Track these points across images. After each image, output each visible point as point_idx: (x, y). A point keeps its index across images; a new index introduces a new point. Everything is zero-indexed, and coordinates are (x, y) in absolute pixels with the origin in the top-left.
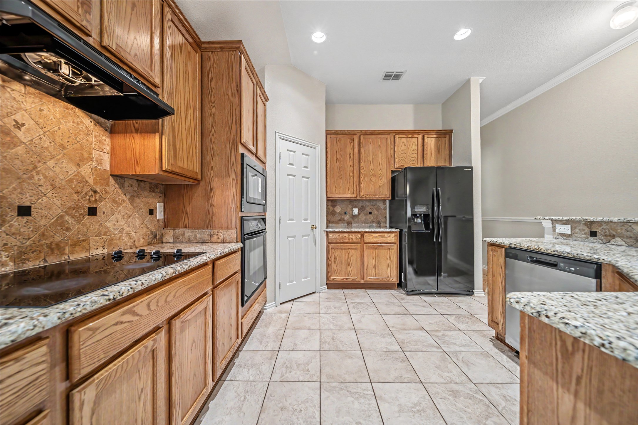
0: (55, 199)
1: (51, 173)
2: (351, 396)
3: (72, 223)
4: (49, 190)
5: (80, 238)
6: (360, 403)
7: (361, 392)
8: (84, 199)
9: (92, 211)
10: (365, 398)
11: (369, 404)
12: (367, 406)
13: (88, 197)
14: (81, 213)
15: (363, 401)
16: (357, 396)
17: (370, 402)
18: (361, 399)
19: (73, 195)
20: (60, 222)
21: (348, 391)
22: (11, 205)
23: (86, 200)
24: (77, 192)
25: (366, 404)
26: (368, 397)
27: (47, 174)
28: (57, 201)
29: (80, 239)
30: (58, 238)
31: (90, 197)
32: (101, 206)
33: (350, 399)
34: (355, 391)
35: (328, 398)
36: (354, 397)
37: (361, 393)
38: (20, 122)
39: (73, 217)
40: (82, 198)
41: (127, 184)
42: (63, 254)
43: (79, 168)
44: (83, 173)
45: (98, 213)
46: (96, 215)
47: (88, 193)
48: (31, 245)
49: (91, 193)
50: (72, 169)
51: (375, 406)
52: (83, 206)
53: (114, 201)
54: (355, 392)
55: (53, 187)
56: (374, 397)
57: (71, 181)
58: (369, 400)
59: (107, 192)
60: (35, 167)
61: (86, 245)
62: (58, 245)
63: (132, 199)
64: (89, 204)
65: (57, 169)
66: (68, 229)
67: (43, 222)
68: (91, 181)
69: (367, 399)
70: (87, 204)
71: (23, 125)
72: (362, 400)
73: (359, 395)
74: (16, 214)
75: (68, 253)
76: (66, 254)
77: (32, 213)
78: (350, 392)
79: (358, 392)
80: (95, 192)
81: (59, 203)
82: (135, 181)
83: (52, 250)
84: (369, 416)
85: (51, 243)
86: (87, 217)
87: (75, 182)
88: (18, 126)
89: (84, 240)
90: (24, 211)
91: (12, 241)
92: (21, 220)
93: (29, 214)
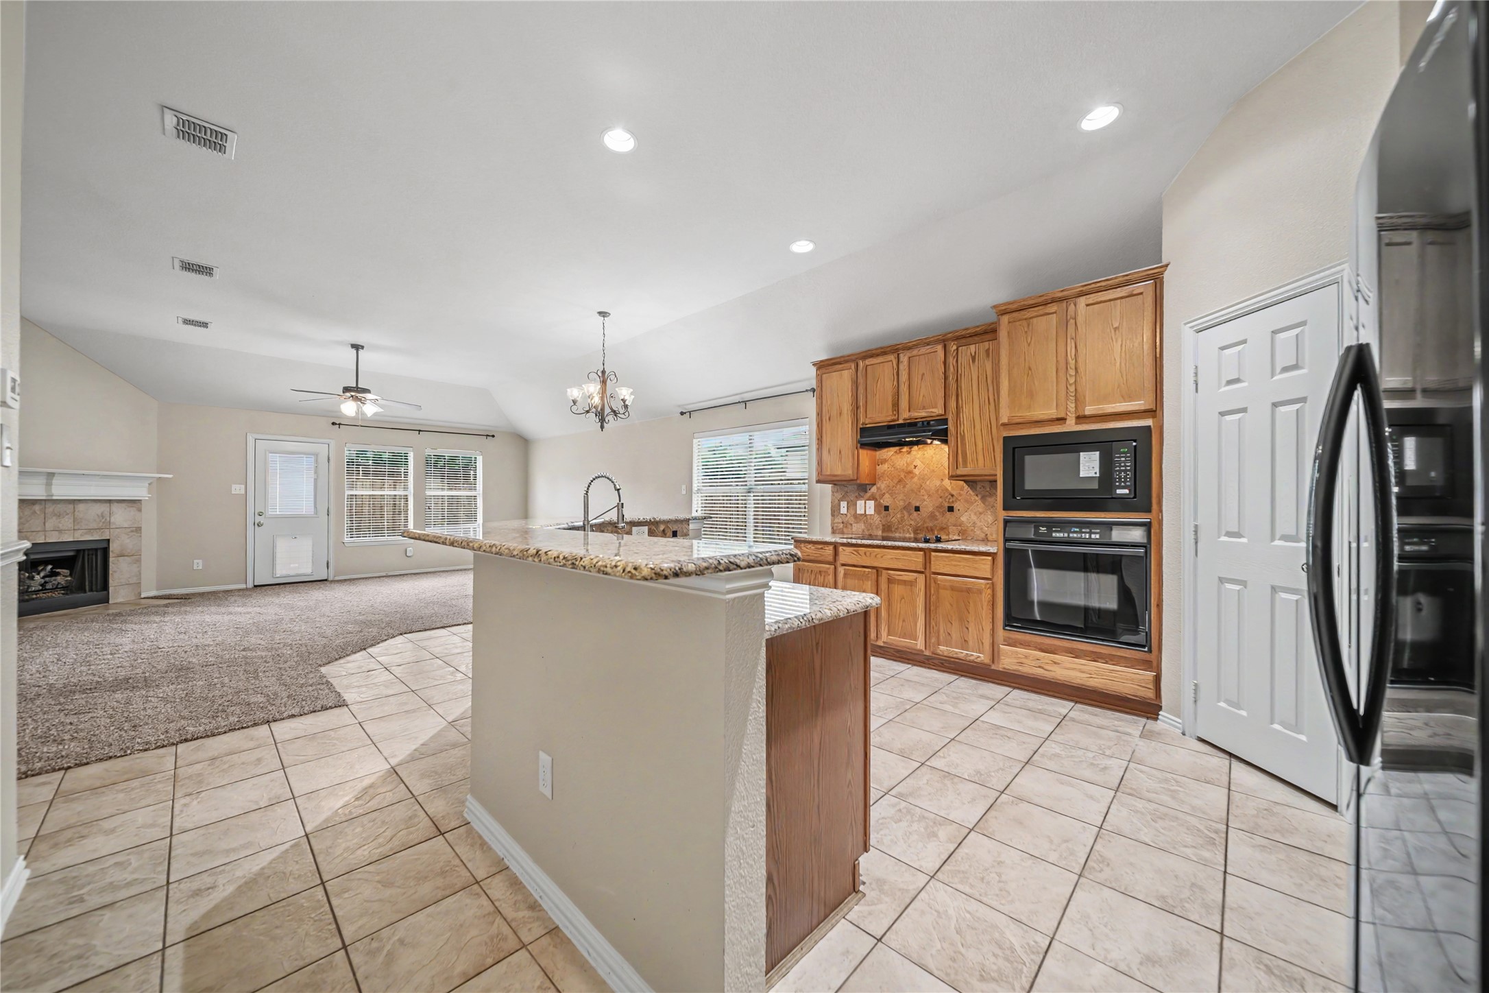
0: (929, 503)
1: (928, 488)
3: (939, 516)
4: (926, 498)
5: (943, 526)
8: (946, 501)
9: (951, 509)
13: (948, 500)
14: (944, 510)
19: (937, 497)
20: (932, 516)
22: (912, 506)
24: (941, 497)
27: (926, 488)
30: (931, 524)
32: (956, 506)
38: (916, 465)
39: (939, 512)
40: (944, 501)
41: (978, 487)
42: (934, 534)
43: (942, 481)
44: (945, 485)
45: (955, 510)
46: (953, 511)
47: (948, 497)
48: (920, 526)
49: (950, 496)
50: (938, 483)
52: (945, 506)
53: (967, 501)
55: (929, 496)
57: (937, 492)
59: (960, 495)
60: (921, 486)
61: (947, 531)
62: (931, 528)
63: (983, 498)
64: (949, 504)
65: (931, 485)
66: (937, 520)
67: (924, 515)
68: (949, 489)
70: (947, 504)
74: (914, 510)
80: (952, 496)
81: (931, 504)
82: (988, 483)
85: (928, 527)
86: (948, 512)
87: (940, 491)
88: (915, 467)
89: (945, 528)
90: (917, 509)
91: (912, 523)
92: (915, 514)
93: (919, 511)
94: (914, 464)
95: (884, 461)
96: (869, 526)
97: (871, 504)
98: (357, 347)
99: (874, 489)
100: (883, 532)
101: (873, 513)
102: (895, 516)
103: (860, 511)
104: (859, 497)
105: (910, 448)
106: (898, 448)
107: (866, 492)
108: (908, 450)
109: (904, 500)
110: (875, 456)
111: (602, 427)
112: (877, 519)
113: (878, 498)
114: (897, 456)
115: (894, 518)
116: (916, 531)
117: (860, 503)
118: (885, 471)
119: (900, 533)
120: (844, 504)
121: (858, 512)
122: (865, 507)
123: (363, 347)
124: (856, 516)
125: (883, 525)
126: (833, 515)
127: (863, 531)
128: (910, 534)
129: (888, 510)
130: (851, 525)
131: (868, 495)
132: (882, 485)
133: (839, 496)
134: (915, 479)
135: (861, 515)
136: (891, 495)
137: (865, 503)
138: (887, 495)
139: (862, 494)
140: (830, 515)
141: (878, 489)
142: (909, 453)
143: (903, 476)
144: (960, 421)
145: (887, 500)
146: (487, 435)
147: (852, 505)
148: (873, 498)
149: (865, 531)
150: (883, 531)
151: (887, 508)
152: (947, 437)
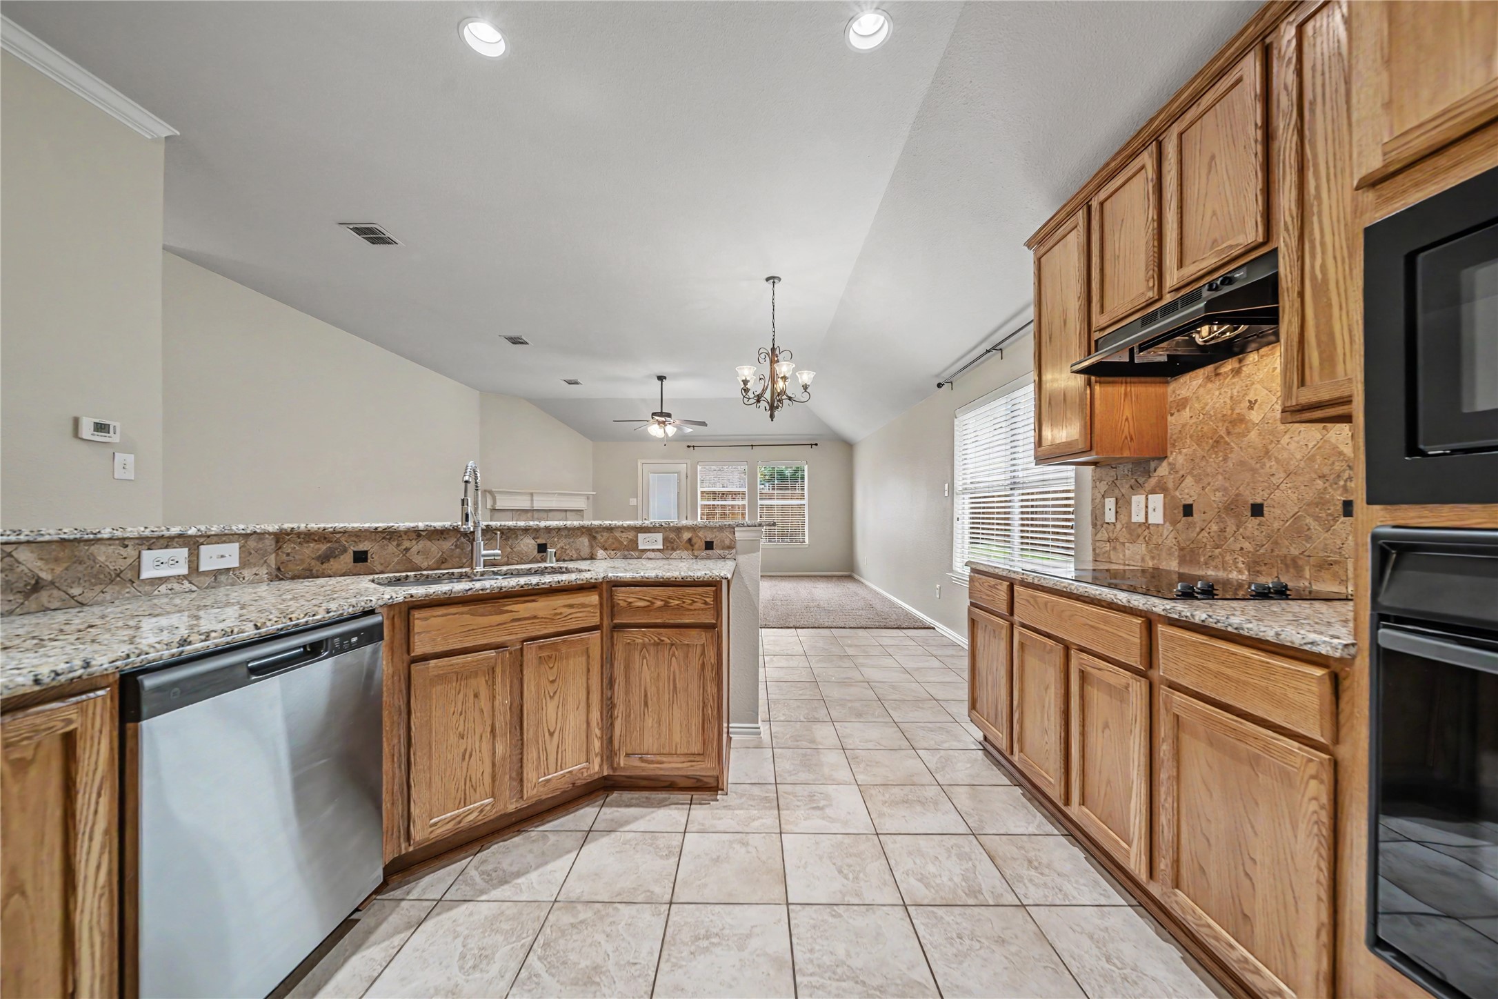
0: (1290, 491)
1: (1286, 455)
2: (853, 972)
3: (1315, 529)
4: (1282, 480)
5: (1329, 557)
6: (831, 953)
7: (829, 982)
8: (1335, 486)
9: (1348, 509)
10: (819, 966)
11: (811, 951)
12: (817, 947)
13: (1342, 483)
14: (1329, 512)
15: (824, 957)
16: (839, 971)
17: (808, 955)
18: (828, 963)
19: (1315, 483)
20: (1298, 530)
21: (864, 983)
22: (1246, 502)
23: (1338, 488)
24: (1322, 476)
25: (819, 951)
26: (811, 969)
27: (1280, 457)
28: (1291, 495)
29: (1330, 559)
30: (1295, 551)
31: (1346, 481)
33: (857, 963)
34: (844, 984)
35: (912, 967)
36: (846, 967)
37: (830, 979)
38: (1253, 400)
39: (1317, 519)
40: (1331, 486)
42: (1302, 577)
43: (1326, 433)
44: (1333, 440)
47: (1341, 474)
48: (1264, 554)
49: (1347, 473)
51: (799, 948)
52: (1333, 499)
54: (844, 981)
55: (1288, 473)
56: (796, 968)
57: (1312, 459)
58: (811, 961)
60: (1267, 452)
61: (1341, 572)
62: (1294, 560)
64: (1345, 495)
65: (1293, 446)
66: (1309, 538)
67: (1276, 525)
68: (1346, 449)
69: (815, 962)
70: (1341, 495)
71: (1256, 401)
72: (827, 960)
73: (834, 973)
74: (1249, 514)
75: (1308, 577)
76: (1306, 579)
77: (1265, 512)
78: (857, 982)
79: (837, 980)
81: (1294, 497)
83: (1287, 566)
84: (814, 927)
85: (1285, 557)
86: (1342, 519)
87: (1319, 459)
88: (1252, 405)
89: (1336, 562)
90: (1257, 510)
91: (1247, 546)
92: (1253, 522)
93: (1262, 514)
94: (1251, 397)
95: (1182, 404)
96: (1156, 549)
97: (1157, 500)
98: (661, 378)
99: (1163, 469)
100: (1180, 564)
101: (1161, 522)
102: (1205, 524)
103: (1137, 517)
104: (1136, 487)
105: (1240, 361)
106: (1210, 368)
107: (1148, 474)
108: (1237, 365)
109: (1226, 489)
110: (1164, 396)
111: (772, 416)
112: (1168, 537)
113: (1170, 485)
114: (1210, 385)
115: (1205, 533)
116: (1254, 566)
117: (1138, 500)
118: (1184, 426)
119: (1216, 567)
120: (1110, 503)
121: (1134, 519)
122: (1147, 507)
123: (665, 378)
124: (1129, 526)
125: (1182, 549)
126: (1094, 525)
127: (1143, 560)
128: (1240, 572)
129: (1191, 515)
130: (1123, 544)
131: (1153, 481)
132: (1178, 458)
133: (1103, 487)
134: (1253, 435)
135: (1140, 525)
136: (1198, 480)
137: (1147, 499)
138: (1189, 480)
139: (1141, 480)
140: (1091, 527)
141: (1172, 467)
142: (1237, 372)
143: (1222, 432)
144: (1312, 242)
145: (1189, 492)
146: (812, 445)
147: (1123, 505)
148: (1161, 488)
149: (1147, 558)
150: (1182, 561)
151: (1188, 510)
152: (1278, 303)
